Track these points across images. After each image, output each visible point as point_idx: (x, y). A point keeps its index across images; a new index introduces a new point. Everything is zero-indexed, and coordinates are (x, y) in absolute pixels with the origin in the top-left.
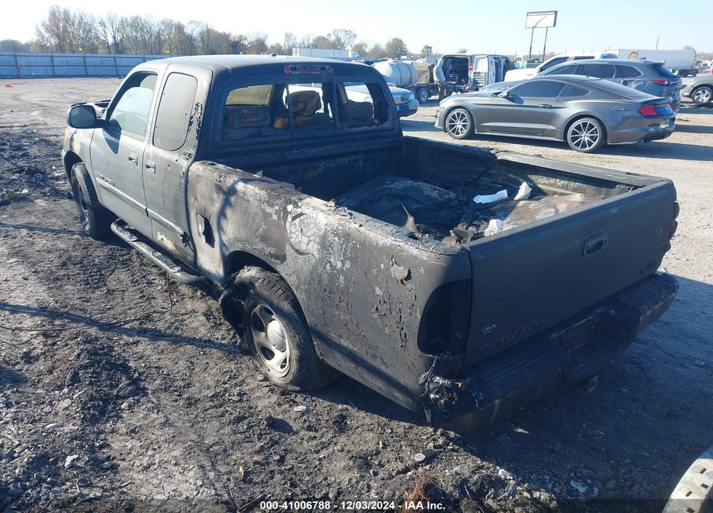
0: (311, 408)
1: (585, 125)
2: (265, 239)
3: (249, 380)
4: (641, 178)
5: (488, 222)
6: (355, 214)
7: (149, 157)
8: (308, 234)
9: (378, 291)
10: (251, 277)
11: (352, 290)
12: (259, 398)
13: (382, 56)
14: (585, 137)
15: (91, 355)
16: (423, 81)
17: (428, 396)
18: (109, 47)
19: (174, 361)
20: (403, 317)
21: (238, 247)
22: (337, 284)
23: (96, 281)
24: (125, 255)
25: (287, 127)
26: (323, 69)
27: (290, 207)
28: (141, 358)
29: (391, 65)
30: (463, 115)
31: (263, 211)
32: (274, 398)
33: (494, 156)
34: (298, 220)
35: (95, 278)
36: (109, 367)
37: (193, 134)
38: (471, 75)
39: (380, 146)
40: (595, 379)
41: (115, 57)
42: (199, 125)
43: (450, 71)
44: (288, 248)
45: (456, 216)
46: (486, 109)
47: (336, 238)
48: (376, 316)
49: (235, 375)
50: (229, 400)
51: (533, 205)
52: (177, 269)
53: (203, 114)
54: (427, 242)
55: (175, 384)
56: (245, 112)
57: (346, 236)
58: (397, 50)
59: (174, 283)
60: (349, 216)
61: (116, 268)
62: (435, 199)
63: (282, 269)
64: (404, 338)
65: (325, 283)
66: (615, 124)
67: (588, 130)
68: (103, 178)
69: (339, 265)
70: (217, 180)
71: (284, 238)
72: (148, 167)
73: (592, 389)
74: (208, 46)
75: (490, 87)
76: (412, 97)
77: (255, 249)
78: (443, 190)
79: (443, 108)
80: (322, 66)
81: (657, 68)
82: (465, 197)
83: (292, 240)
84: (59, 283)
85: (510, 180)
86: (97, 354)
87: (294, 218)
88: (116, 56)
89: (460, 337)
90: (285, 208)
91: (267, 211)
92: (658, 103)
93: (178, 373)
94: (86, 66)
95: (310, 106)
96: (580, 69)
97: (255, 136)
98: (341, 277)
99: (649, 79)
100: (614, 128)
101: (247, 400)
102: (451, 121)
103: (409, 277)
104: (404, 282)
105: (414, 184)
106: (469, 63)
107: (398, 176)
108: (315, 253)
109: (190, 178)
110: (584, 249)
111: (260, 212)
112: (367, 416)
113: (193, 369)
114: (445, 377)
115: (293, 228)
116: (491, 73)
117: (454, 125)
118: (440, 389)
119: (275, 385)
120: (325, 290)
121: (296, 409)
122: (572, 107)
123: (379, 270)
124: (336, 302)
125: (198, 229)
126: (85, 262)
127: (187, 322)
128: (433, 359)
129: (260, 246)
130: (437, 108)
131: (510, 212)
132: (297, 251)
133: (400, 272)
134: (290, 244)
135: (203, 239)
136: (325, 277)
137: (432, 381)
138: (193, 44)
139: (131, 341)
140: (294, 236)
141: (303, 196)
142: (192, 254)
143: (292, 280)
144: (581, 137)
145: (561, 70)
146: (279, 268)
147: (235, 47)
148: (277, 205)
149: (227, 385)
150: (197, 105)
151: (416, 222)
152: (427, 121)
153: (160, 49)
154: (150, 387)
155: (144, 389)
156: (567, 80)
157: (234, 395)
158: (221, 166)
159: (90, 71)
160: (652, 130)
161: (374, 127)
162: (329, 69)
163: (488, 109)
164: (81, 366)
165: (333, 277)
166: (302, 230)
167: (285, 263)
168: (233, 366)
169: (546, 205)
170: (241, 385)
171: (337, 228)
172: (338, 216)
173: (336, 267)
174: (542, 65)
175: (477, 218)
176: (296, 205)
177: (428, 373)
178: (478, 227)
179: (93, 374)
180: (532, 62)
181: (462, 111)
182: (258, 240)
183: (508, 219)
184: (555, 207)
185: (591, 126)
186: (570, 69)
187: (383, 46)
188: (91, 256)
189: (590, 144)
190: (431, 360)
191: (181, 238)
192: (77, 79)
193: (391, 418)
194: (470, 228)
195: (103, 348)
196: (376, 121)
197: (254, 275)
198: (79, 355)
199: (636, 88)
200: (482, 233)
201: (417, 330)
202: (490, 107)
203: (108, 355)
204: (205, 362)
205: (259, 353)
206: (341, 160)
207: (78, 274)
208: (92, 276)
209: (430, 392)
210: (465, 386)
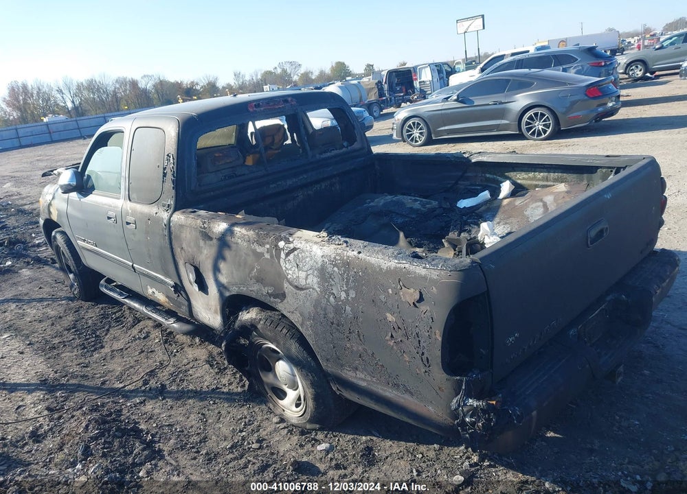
0: (334, 443)
1: (536, 114)
2: (259, 280)
3: (265, 424)
4: (622, 159)
5: (479, 226)
6: (351, 241)
7: (127, 214)
8: (305, 269)
9: (390, 317)
10: (251, 319)
11: (361, 319)
12: (279, 442)
13: (329, 80)
14: (539, 125)
15: (99, 425)
16: (373, 97)
17: (463, 421)
18: (69, 112)
19: (186, 416)
20: (422, 341)
21: (234, 290)
22: (344, 315)
23: (93, 343)
24: (117, 312)
25: (258, 163)
26: (286, 101)
27: (281, 244)
28: (151, 418)
29: (339, 87)
30: (418, 124)
31: (254, 252)
32: (295, 439)
33: (468, 160)
34: (292, 256)
35: (92, 341)
36: (120, 434)
37: (169, 185)
38: (417, 84)
39: (353, 167)
40: (621, 369)
41: (76, 121)
42: (173, 175)
43: (396, 84)
44: (286, 285)
45: (443, 224)
46: (438, 114)
47: (336, 269)
48: (392, 344)
49: (250, 421)
50: (249, 448)
51: (518, 201)
52: (172, 320)
53: (175, 164)
54: (433, 260)
55: (191, 440)
56: (217, 155)
57: (347, 264)
58: (341, 71)
59: (171, 333)
60: (345, 245)
61: (110, 326)
62: (418, 210)
63: (283, 307)
64: (426, 363)
65: (331, 316)
66: (564, 110)
67: (540, 119)
68: (84, 241)
69: (343, 295)
70: (201, 227)
71: (281, 276)
72: (128, 223)
73: (619, 380)
74: (163, 96)
75: (438, 93)
76: (366, 114)
77: (251, 291)
78: (424, 200)
79: (398, 119)
80: (284, 99)
81: (591, 51)
82: (448, 204)
83: (289, 276)
84: (56, 352)
85: (488, 180)
86: (105, 422)
87: (287, 255)
88: (78, 118)
89: (484, 352)
90: (276, 246)
91: (258, 251)
92: (601, 84)
93: (192, 427)
94: (50, 133)
95: (277, 139)
96: (520, 64)
97: (230, 177)
98: (347, 307)
99: (588, 62)
100: (565, 113)
101: (267, 446)
102: (408, 131)
103: (421, 299)
104: (417, 304)
105: (394, 199)
106: (413, 74)
107: (375, 193)
108: (316, 286)
109: (172, 229)
110: (587, 240)
111: (250, 253)
112: (393, 443)
113: (206, 421)
114: (478, 399)
115: (288, 264)
116: (435, 80)
117: (411, 135)
118: (474, 412)
119: (293, 426)
120: (332, 323)
121: (319, 448)
122: (521, 100)
123: (388, 296)
124: (347, 334)
125: (189, 278)
126: (79, 326)
127: (190, 372)
128: (462, 381)
129: (256, 287)
130: (392, 120)
131: (497, 211)
132: (297, 287)
133: (411, 295)
134: (288, 281)
135: (196, 287)
136: (330, 310)
137: (465, 405)
138: (149, 97)
139: (138, 401)
140: (290, 272)
141: (292, 230)
142: (186, 303)
143: (295, 318)
144: (535, 126)
145: (502, 68)
146: (281, 306)
147: (189, 93)
148: (268, 243)
149: (244, 433)
150: (168, 156)
151: (406, 237)
152: (384, 134)
153: (118, 106)
154: (166, 448)
155: (160, 451)
156: (512, 75)
157: (253, 443)
158: (202, 212)
159: (55, 137)
160: (600, 109)
161: (344, 149)
162: (292, 101)
163: (442, 114)
164: (91, 438)
165: (338, 310)
166: (298, 265)
167: (285, 301)
168: (246, 412)
169: (532, 200)
170: (258, 431)
171: (335, 258)
172: (333, 247)
173: (340, 298)
174: (482, 65)
175: (466, 223)
176: (287, 241)
177: (459, 396)
178: (469, 232)
179: (104, 445)
180: (470, 64)
181: (416, 120)
182: (254, 281)
183: (497, 219)
184: (541, 200)
185: (543, 115)
186: (510, 65)
187: (328, 70)
188: (83, 318)
189: (545, 132)
190: (459, 383)
191: (173, 289)
192: (43, 146)
193: (419, 442)
194: (462, 234)
195: (111, 414)
196: (345, 144)
197: (254, 316)
198: (87, 426)
199: (575, 73)
200: (475, 238)
201: (439, 353)
202: (443, 112)
203: (117, 420)
204: (217, 411)
205: (270, 393)
206: (319, 186)
207: (73, 339)
208: (88, 339)
209: (465, 416)
210: (499, 404)
